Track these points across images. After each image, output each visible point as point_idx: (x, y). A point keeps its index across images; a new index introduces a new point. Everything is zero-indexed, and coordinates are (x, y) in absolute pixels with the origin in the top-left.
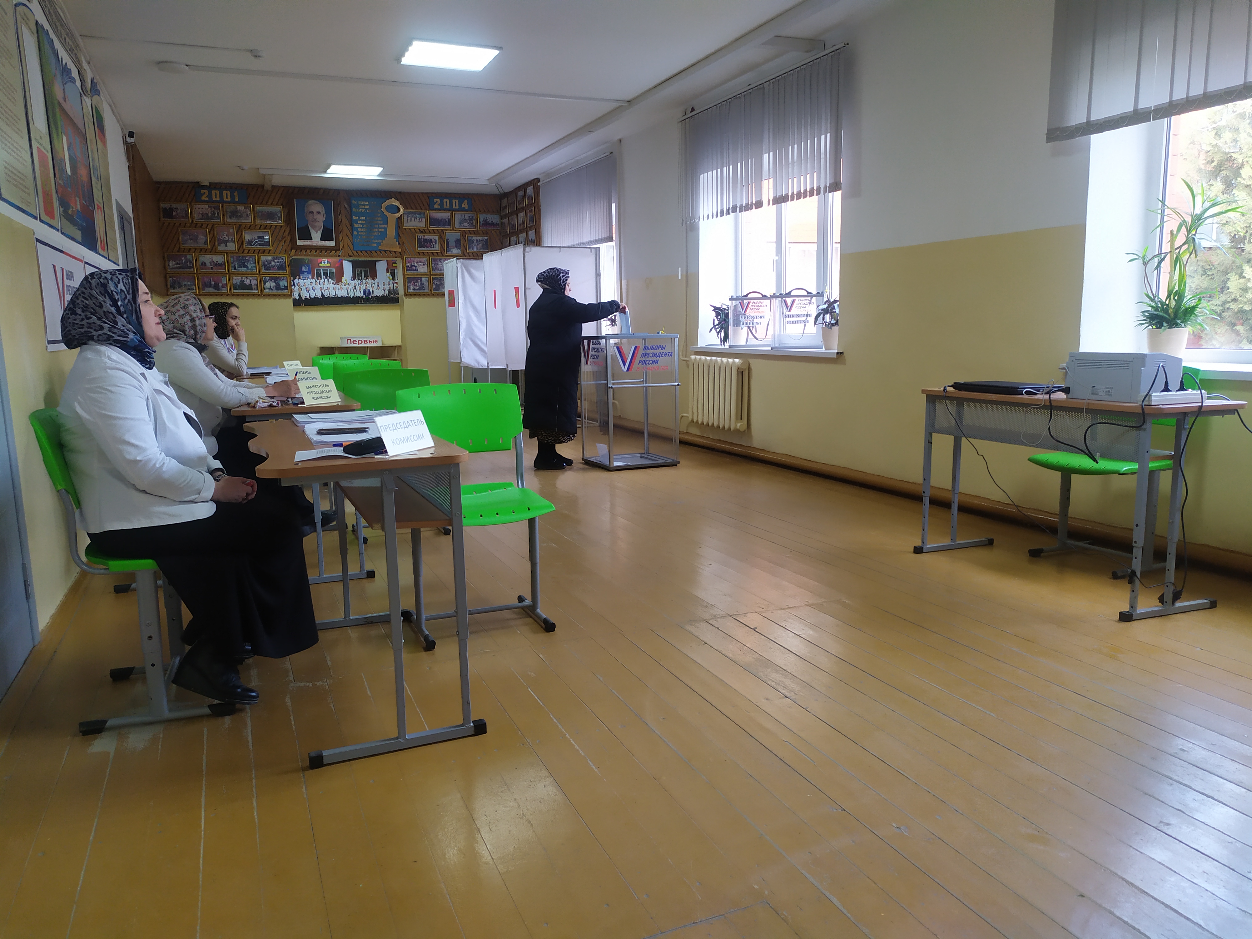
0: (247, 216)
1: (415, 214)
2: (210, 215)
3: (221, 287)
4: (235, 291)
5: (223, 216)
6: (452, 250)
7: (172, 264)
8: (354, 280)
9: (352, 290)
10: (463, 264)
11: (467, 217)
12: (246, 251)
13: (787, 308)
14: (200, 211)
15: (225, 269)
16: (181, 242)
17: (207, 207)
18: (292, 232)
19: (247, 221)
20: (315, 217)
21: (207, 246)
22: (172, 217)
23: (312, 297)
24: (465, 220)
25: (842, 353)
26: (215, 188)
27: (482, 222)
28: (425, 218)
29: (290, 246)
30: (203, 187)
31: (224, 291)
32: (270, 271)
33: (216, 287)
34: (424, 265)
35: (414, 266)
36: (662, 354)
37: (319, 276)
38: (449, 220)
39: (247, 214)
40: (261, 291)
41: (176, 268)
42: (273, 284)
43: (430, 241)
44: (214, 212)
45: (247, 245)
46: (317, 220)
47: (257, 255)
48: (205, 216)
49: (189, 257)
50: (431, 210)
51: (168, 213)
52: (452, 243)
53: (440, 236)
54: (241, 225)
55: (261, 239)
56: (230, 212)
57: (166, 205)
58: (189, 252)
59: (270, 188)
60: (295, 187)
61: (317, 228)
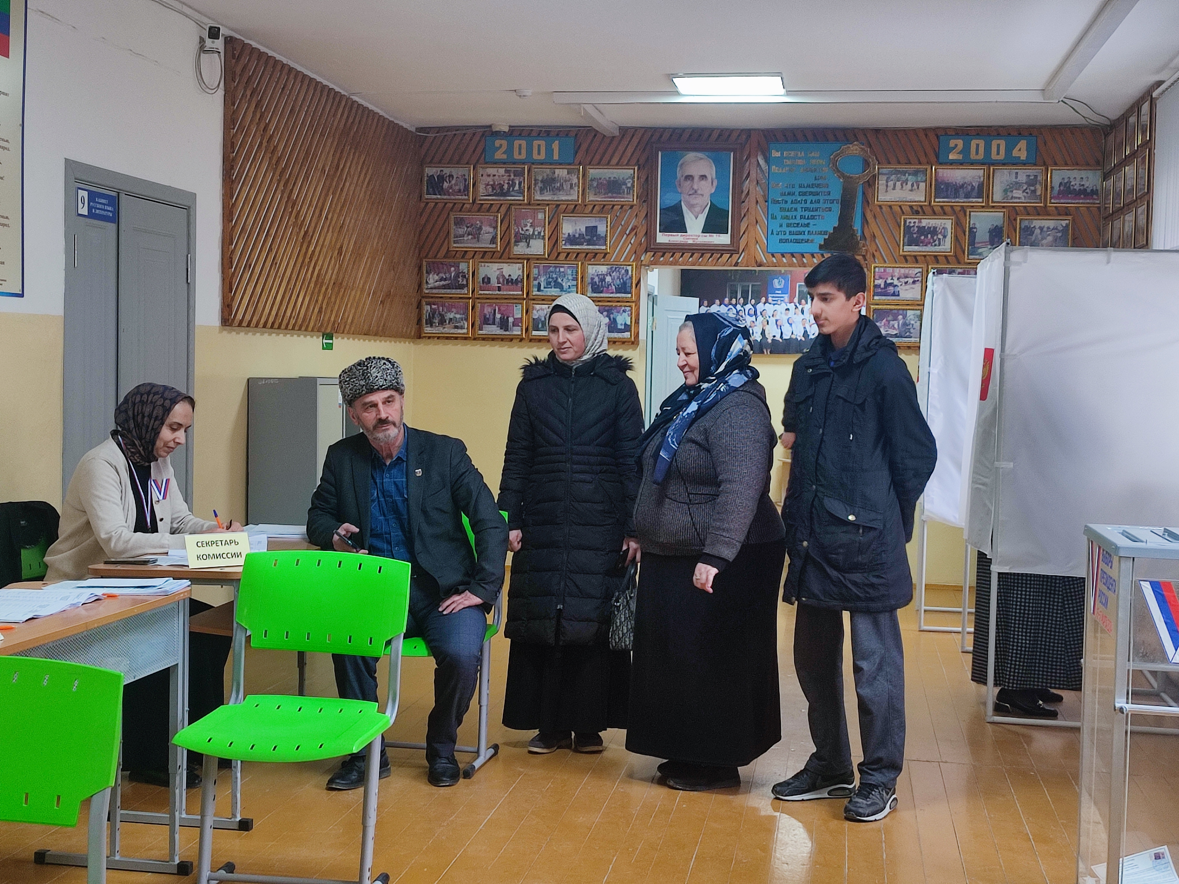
0: (571, 187)
1: (904, 173)
2: (506, 187)
3: (510, 324)
4: (535, 333)
5: (529, 188)
6: (980, 250)
7: (433, 279)
11: (1023, 177)
14: (490, 180)
15: (522, 291)
16: (452, 239)
17: (502, 171)
18: (649, 217)
19: (570, 198)
20: (695, 187)
21: (494, 246)
22: (441, 191)
24: (1017, 183)
26: (519, 137)
27: (1057, 188)
28: (926, 181)
29: (644, 246)
30: (497, 134)
31: (517, 331)
32: (602, 295)
33: (504, 324)
34: (914, 282)
35: (891, 284)
38: (981, 185)
39: (571, 185)
41: (438, 288)
43: (933, 231)
44: (513, 180)
45: (565, 244)
46: (699, 192)
47: (582, 264)
48: (499, 190)
49: (463, 266)
50: (940, 164)
51: (436, 185)
52: (983, 235)
53: (957, 219)
54: (558, 206)
55: (592, 230)
56: (542, 181)
57: (434, 170)
58: (463, 257)
59: (617, 133)
60: (665, 129)
61: (697, 209)
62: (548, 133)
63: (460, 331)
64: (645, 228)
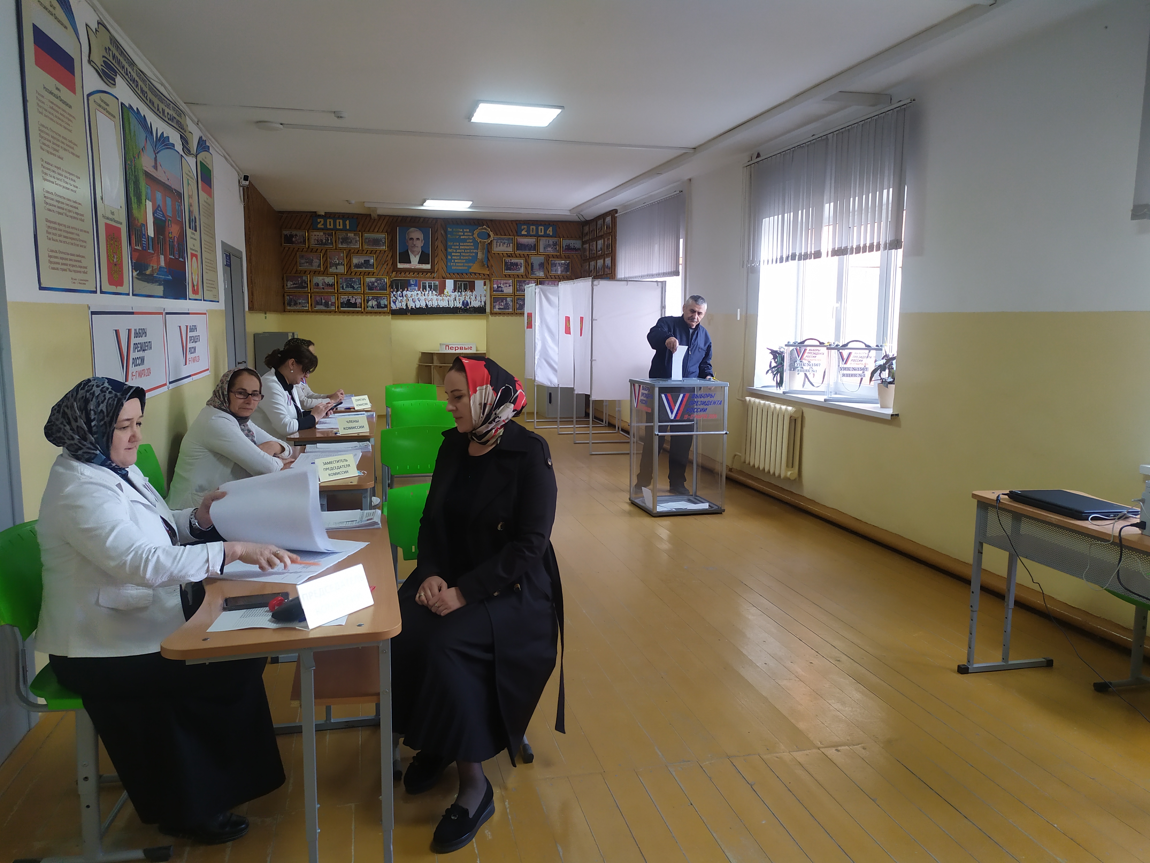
0: (356, 242)
1: (504, 239)
2: (324, 241)
3: (330, 305)
4: (342, 309)
5: (335, 242)
6: (535, 273)
7: (290, 284)
8: (455, 292)
9: (452, 301)
10: (541, 290)
11: (551, 243)
12: (353, 274)
13: (843, 361)
14: (316, 238)
15: (335, 289)
16: (299, 265)
17: (322, 234)
18: (393, 257)
19: (356, 247)
20: (414, 243)
21: (320, 268)
22: (292, 243)
23: (417, 307)
24: (549, 245)
25: (897, 415)
26: (330, 218)
27: (564, 247)
28: (512, 243)
30: (320, 216)
31: (333, 308)
32: (373, 291)
33: (326, 305)
34: (510, 286)
35: (500, 287)
36: (711, 403)
37: (424, 288)
38: (535, 245)
39: (356, 240)
40: (364, 308)
41: (293, 288)
42: (375, 303)
43: (516, 264)
44: (327, 238)
45: (354, 268)
46: (416, 246)
47: (363, 277)
48: (320, 242)
49: (304, 278)
50: (518, 236)
51: (289, 239)
52: (536, 266)
53: (526, 260)
54: (350, 250)
55: (367, 262)
56: (342, 238)
57: (287, 232)
58: (305, 273)
59: (376, 217)
60: (399, 216)
61: (416, 253)
62: (343, 217)
63: (305, 308)
64: (392, 260)
